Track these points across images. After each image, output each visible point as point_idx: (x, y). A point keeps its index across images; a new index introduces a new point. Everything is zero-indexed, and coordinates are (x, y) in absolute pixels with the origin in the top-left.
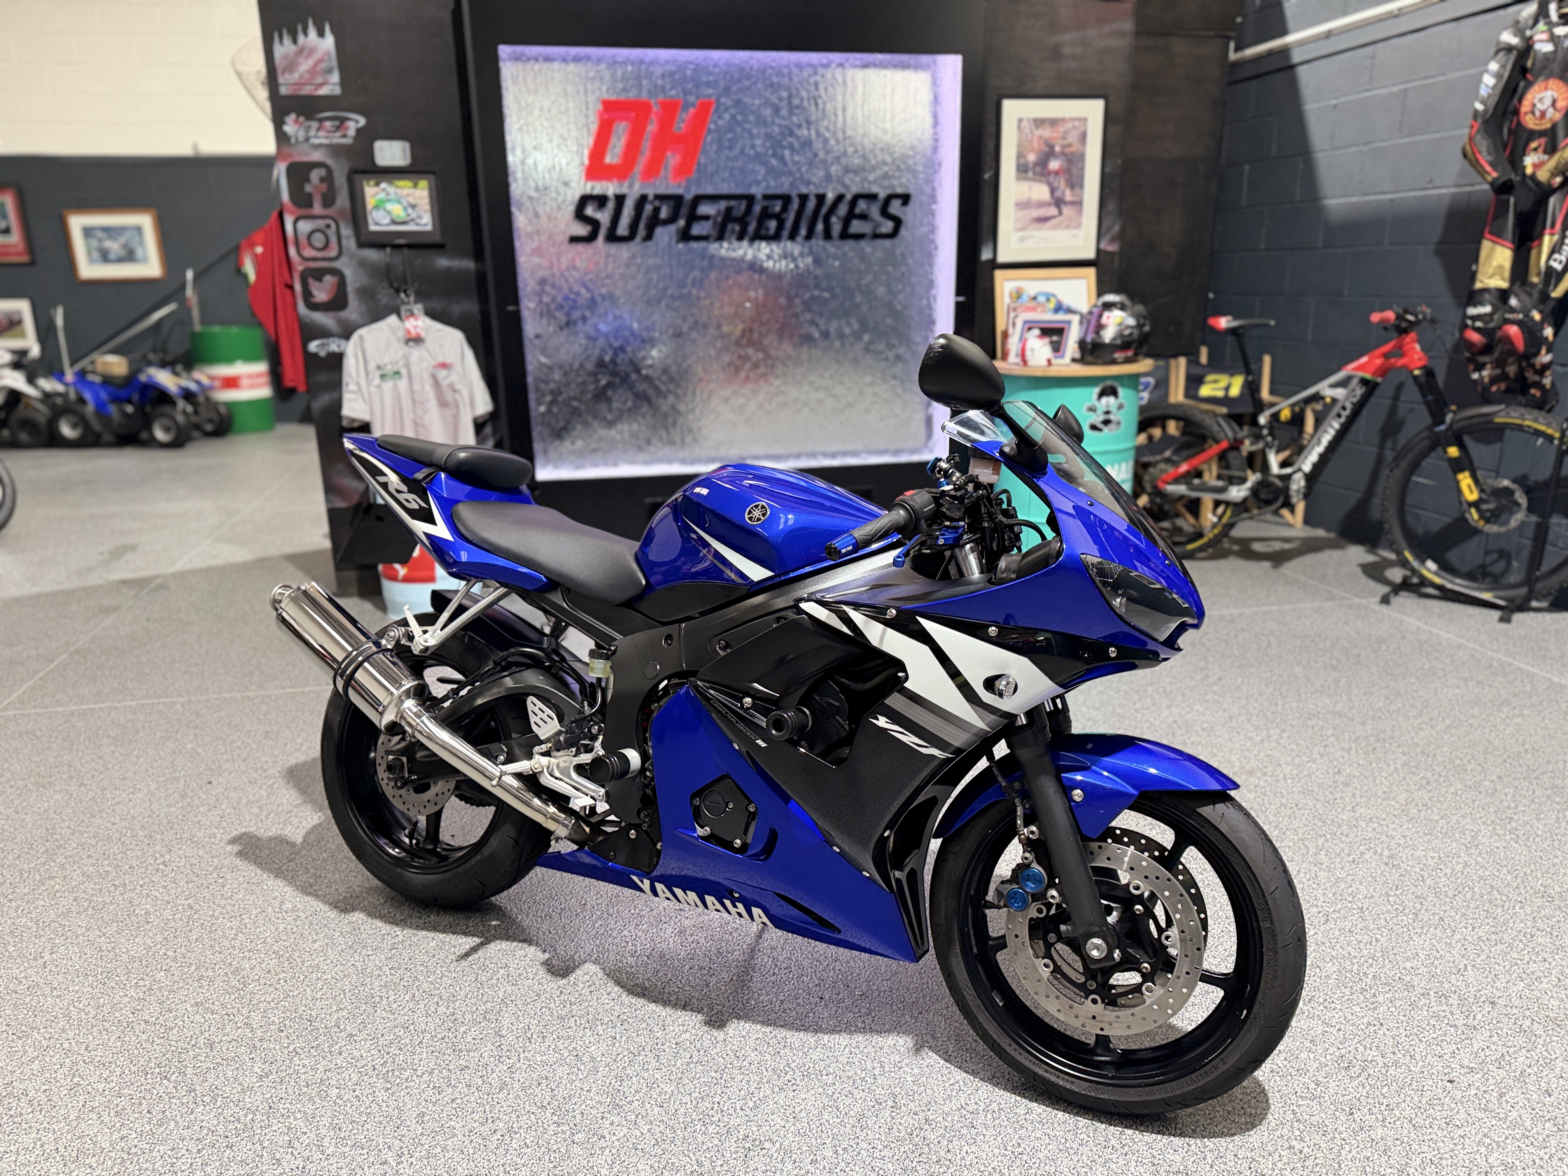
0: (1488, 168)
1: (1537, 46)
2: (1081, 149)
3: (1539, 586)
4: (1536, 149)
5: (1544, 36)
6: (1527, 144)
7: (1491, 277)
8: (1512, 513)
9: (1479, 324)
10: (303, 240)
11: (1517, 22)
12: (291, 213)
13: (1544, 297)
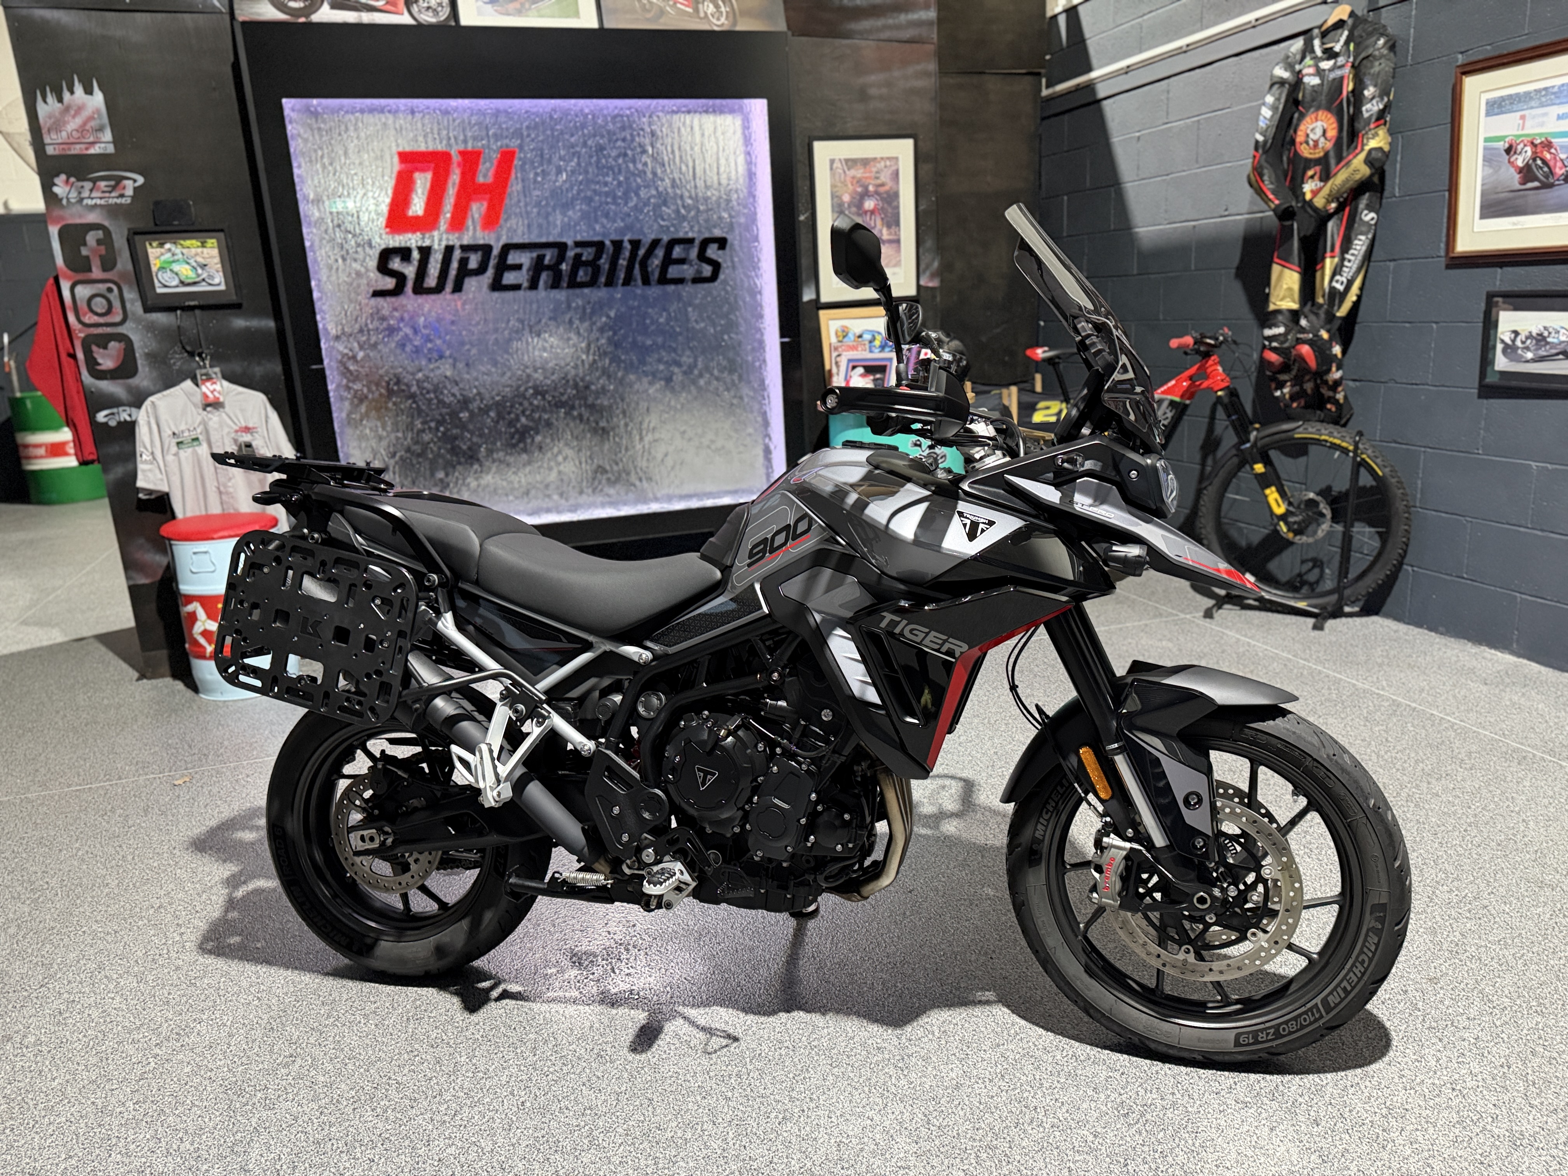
0: (1271, 196)
1: (1306, 80)
2: (895, 187)
3: (1347, 592)
4: (1312, 177)
5: (1311, 70)
6: (1304, 173)
7: (1282, 300)
8: (1319, 525)
9: (1275, 344)
10: (82, 305)
11: (1288, 57)
12: (67, 278)
13: (1330, 317)
